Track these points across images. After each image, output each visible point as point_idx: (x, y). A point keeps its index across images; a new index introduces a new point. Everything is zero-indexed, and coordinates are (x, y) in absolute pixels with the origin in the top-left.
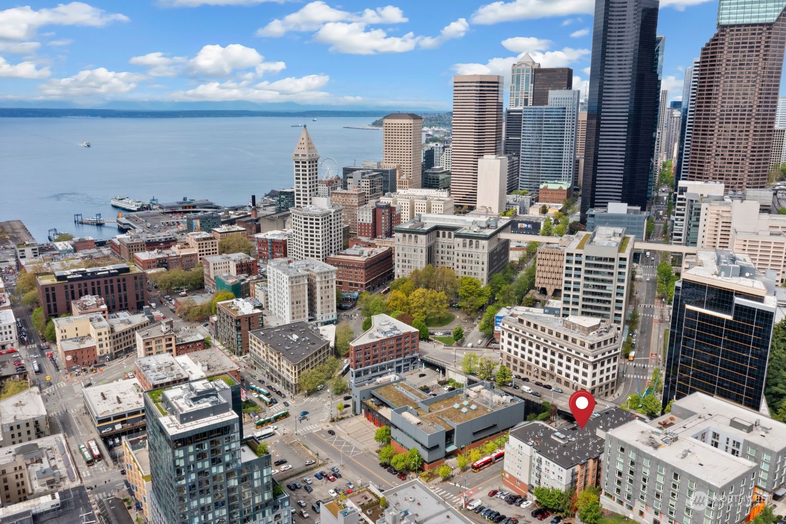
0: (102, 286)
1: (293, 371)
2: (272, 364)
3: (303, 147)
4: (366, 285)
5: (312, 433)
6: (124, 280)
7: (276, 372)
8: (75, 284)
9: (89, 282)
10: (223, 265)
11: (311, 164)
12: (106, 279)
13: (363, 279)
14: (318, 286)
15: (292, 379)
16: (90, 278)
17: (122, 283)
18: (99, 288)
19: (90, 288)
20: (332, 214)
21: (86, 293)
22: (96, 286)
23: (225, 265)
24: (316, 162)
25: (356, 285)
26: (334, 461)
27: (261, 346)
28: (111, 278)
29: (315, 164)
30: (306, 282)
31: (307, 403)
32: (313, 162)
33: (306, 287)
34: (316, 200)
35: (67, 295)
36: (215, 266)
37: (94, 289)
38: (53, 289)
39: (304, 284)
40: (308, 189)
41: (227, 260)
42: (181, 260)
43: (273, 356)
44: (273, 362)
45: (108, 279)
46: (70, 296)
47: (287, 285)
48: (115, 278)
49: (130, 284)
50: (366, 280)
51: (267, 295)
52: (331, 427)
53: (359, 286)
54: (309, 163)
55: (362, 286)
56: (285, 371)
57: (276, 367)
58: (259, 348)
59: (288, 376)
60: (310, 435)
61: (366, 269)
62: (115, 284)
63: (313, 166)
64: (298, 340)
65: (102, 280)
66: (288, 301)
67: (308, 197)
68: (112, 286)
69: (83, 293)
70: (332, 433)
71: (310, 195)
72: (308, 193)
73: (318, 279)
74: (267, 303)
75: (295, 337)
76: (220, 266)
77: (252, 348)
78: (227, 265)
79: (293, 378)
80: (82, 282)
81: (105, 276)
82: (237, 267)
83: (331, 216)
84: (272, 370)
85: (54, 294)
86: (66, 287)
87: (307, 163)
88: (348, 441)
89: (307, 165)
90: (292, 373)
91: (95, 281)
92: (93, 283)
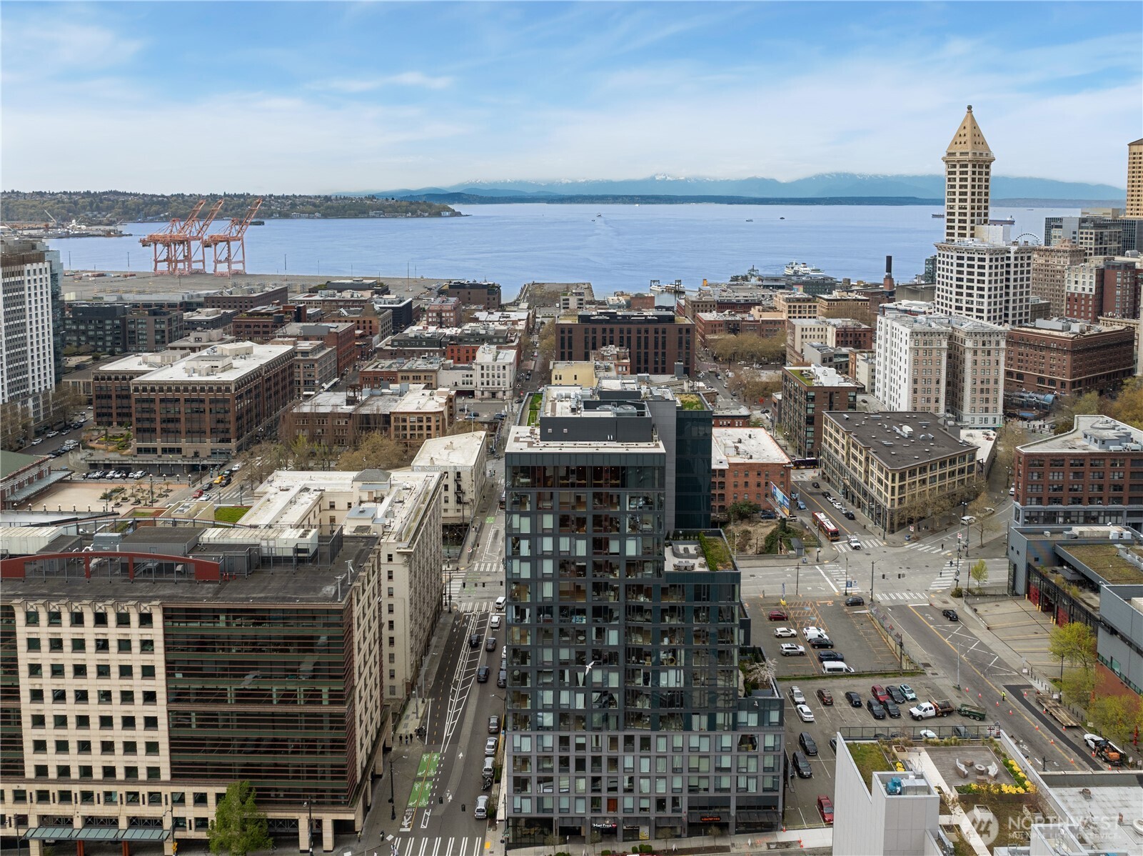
0: (634, 336)
1: (889, 483)
2: (855, 469)
3: (963, 140)
4: (1073, 384)
5: (905, 607)
6: (664, 332)
7: (859, 485)
8: (599, 327)
9: (616, 327)
10: (816, 333)
11: (977, 169)
12: (640, 326)
13: (1067, 371)
14: (969, 357)
15: (886, 499)
16: (619, 322)
17: (660, 335)
18: (629, 339)
19: (616, 336)
20: (1012, 255)
21: (612, 343)
22: (625, 335)
23: (820, 333)
24: (988, 167)
25: (1052, 382)
26: (941, 673)
27: (839, 437)
28: (646, 326)
29: (984, 170)
30: (945, 344)
31: (911, 551)
32: (980, 166)
33: (944, 355)
34: (983, 229)
35: (586, 343)
36: (804, 333)
37: (622, 338)
38: (570, 332)
39: (940, 350)
40: (968, 211)
41: (823, 326)
42: (760, 327)
43: (857, 454)
44: (857, 465)
45: (643, 327)
46: (590, 345)
47: (907, 347)
48: (651, 327)
49: (672, 337)
50: (1073, 376)
51: (873, 370)
52: (953, 604)
53: (1058, 385)
54: (974, 166)
55: (1063, 384)
56: (876, 483)
57: (860, 476)
58: (837, 441)
59: (880, 493)
60: (901, 610)
61: (1073, 352)
62: (651, 336)
63: (980, 173)
64: (910, 436)
65: (634, 328)
66: (906, 376)
67: (968, 225)
68: (646, 338)
69: (608, 341)
70: (951, 616)
71: (972, 222)
72: (968, 218)
73: (969, 344)
74: (873, 384)
75: (907, 429)
76: (812, 333)
77: (826, 440)
78: (823, 333)
79: (889, 496)
80: (608, 327)
81: (639, 322)
82: (837, 335)
83: (1008, 258)
84: (854, 482)
85: (570, 338)
86: (586, 331)
87: (970, 166)
88: (986, 641)
89: (970, 169)
90: (887, 486)
91: (625, 327)
92: (621, 331)
